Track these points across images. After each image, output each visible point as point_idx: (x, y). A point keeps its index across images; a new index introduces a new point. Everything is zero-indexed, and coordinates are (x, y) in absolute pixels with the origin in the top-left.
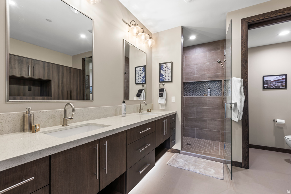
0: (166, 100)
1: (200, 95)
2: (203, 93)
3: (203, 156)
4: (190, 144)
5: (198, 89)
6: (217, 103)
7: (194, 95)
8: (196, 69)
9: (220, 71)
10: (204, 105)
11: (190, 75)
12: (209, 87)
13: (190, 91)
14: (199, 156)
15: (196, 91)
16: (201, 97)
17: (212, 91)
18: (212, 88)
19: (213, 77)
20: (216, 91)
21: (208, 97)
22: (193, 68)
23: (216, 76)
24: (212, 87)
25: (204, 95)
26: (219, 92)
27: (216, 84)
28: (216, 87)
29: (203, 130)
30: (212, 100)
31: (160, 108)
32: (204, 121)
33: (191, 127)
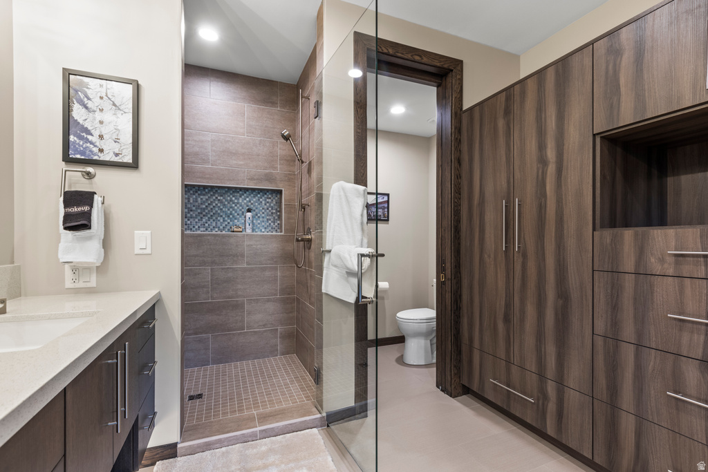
0: (106, 244)
1: (221, 227)
2: (231, 223)
3: (261, 431)
4: (200, 396)
5: (217, 209)
6: (272, 253)
7: (202, 229)
8: (212, 146)
9: (279, 167)
10: (235, 259)
11: (192, 162)
12: (247, 206)
13: (189, 215)
14: (250, 436)
15: (209, 216)
16: (229, 236)
17: (257, 220)
18: (257, 211)
19: (260, 180)
20: (265, 220)
21: (247, 235)
22: (202, 141)
23: (269, 178)
24: (257, 208)
25: (235, 229)
26: (274, 222)
27: (265, 200)
28: (265, 207)
29: (233, 334)
30: (258, 243)
31: (69, 284)
32: (238, 306)
33: (196, 334)
